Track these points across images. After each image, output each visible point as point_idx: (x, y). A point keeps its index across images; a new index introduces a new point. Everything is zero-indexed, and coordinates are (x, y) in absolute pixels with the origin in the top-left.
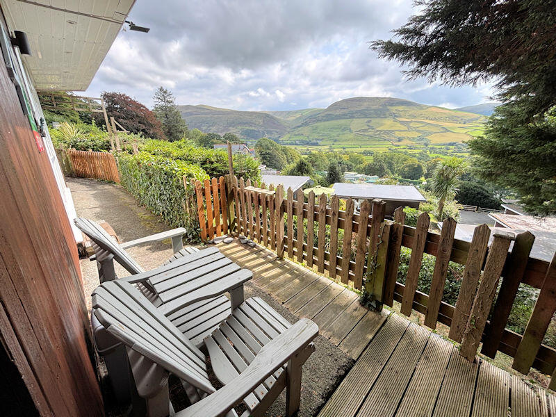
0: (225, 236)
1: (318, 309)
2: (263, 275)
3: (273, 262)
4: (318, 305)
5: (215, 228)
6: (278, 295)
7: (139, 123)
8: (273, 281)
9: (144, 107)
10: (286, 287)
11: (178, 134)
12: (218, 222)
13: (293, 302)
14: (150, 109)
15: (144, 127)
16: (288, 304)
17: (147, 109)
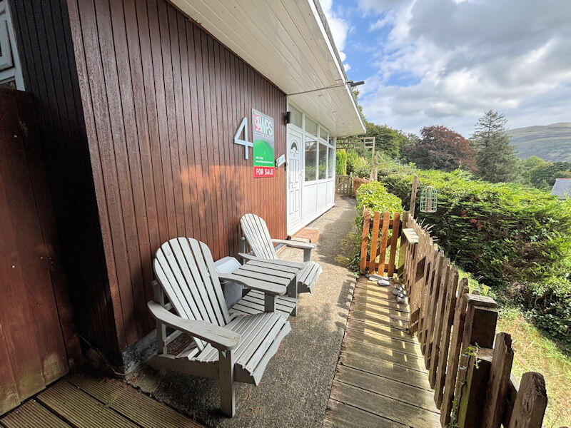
0: (387, 278)
1: (364, 405)
2: (366, 330)
3: (395, 329)
4: (371, 403)
5: (378, 264)
6: (349, 355)
7: (449, 153)
8: (365, 342)
9: (460, 136)
10: (370, 358)
11: (496, 164)
12: (382, 260)
13: (352, 373)
14: (467, 138)
15: (452, 157)
16: (346, 369)
17: (463, 138)
